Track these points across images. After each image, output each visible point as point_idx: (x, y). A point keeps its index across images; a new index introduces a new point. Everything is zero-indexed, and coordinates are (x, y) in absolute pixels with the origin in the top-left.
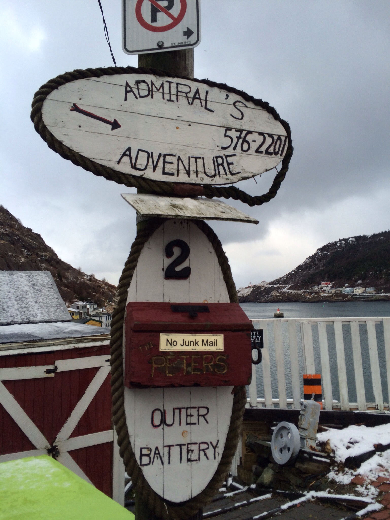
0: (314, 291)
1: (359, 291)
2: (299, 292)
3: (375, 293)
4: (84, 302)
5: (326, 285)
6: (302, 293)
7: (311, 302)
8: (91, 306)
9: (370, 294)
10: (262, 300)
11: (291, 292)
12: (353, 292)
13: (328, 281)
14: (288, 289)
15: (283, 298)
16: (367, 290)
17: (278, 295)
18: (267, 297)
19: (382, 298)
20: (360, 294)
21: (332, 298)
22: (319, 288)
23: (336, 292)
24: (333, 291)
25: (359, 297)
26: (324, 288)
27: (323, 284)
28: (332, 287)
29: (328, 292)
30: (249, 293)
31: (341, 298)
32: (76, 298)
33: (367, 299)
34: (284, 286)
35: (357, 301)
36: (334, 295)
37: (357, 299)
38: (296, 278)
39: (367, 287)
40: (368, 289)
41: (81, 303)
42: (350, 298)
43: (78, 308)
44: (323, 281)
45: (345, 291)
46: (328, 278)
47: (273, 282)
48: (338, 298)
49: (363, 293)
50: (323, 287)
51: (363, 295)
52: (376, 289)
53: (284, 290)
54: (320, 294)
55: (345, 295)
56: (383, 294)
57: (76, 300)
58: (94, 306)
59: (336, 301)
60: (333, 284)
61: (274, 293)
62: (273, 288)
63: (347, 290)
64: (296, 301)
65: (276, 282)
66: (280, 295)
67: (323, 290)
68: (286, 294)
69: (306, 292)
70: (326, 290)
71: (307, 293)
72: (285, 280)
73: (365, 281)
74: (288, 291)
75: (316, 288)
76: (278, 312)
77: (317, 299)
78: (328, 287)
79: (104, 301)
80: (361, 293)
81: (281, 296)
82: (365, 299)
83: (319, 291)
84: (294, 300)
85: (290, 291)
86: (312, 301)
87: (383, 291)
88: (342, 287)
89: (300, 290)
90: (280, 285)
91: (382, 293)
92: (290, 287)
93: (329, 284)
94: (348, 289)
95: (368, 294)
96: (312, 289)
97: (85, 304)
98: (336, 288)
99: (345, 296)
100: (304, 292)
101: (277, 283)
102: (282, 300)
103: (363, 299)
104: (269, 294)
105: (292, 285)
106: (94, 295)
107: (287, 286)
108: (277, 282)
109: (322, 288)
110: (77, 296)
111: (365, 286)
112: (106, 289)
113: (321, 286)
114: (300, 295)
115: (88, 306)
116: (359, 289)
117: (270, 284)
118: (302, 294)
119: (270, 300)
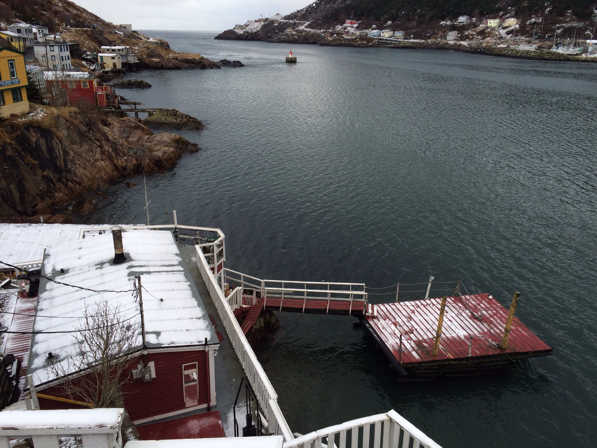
0: (336, 31)
1: (386, 34)
2: (318, 31)
3: (403, 38)
4: (28, 24)
5: (351, 24)
6: (322, 33)
7: (331, 46)
8: (39, 31)
9: (398, 39)
10: (274, 40)
11: (310, 31)
12: (380, 36)
13: (353, 19)
14: (306, 27)
15: (299, 38)
16: (395, 35)
17: (294, 34)
18: (280, 36)
19: (410, 44)
20: (387, 39)
21: (355, 42)
22: (342, 28)
23: (361, 34)
24: (358, 33)
25: (386, 42)
26: (349, 28)
27: (347, 24)
28: (357, 28)
29: (352, 33)
30: (259, 29)
31: (365, 42)
32: (17, 17)
33: (393, 45)
34: (302, 22)
35: (382, 47)
36: (358, 38)
37: (383, 45)
38: (317, 13)
39: (396, 31)
40: (396, 33)
41: (23, 25)
42: (375, 43)
43: (19, 31)
44: (349, 19)
45: (371, 34)
46: (354, 15)
47: (289, 16)
48: (362, 43)
49: (390, 37)
50: (347, 27)
51: (390, 40)
52: (406, 33)
53: (302, 28)
54: (343, 36)
55: (371, 38)
56: (412, 40)
57: (17, 20)
58: (44, 30)
59: (360, 46)
60: (359, 24)
61: (289, 31)
62: (289, 24)
63: (373, 33)
64: (314, 43)
65: (292, 17)
66: (296, 33)
67: (346, 31)
68: (304, 33)
69: (326, 31)
70: (350, 31)
71: (328, 33)
72: (304, 14)
73: (395, 23)
74: (306, 29)
75: (339, 28)
76: (290, 56)
77: (338, 42)
78: (353, 27)
79: (59, 25)
80: (388, 37)
81: (297, 35)
82: (391, 45)
83: (342, 32)
84: (312, 41)
85: (308, 29)
86: (333, 44)
87: (412, 36)
88: (368, 29)
89: (321, 29)
90: (297, 20)
91: (410, 39)
92: (309, 25)
93: (354, 24)
94: (375, 31)
95: (396, 39)
96: (334, 28)
97: (29, 27)
98: (361, 30)
99: (370, 40)
100: (325, 32)
101: (294, 18)
102: (297, 40)
103: (389, 46)
104: (283, 32)
105: (311, 21)
106: (43, 15)
107: (305, 23)
108: (294, 16)
109: (345, 29)
110: (18, 14)
111: (394, 28)
112: (61, 7)
113: (345, 25)
114: (319, 35)
115: (35, 30)
116: (387, 32)
117: (286, 18)
118: (322, 35)
119: (283, 40)
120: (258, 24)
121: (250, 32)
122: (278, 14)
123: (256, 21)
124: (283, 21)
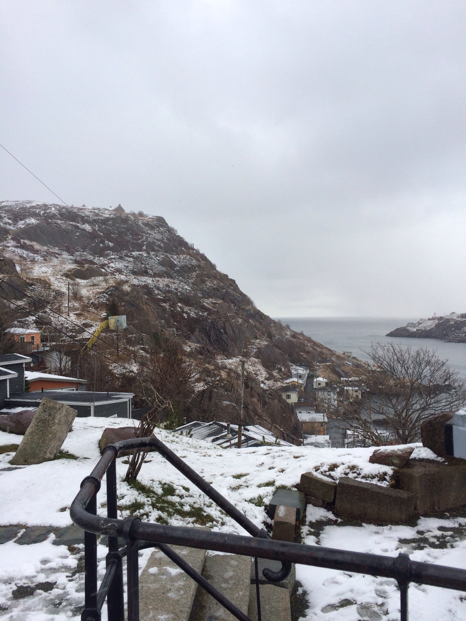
18: (457, 334)
30: (433, 327)
104: (461, 330)
117: (462, 316)
120: (431, 322)
121: (423, 329)
122: (454, 313)
123: (429, 319)
124: (459, 319)
